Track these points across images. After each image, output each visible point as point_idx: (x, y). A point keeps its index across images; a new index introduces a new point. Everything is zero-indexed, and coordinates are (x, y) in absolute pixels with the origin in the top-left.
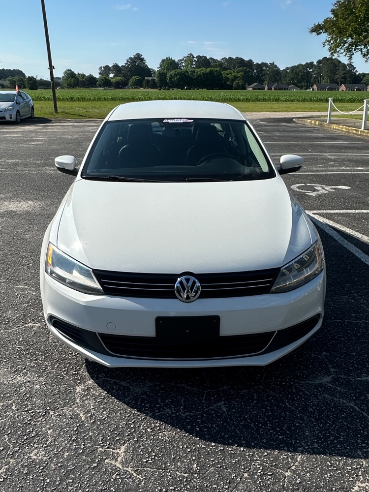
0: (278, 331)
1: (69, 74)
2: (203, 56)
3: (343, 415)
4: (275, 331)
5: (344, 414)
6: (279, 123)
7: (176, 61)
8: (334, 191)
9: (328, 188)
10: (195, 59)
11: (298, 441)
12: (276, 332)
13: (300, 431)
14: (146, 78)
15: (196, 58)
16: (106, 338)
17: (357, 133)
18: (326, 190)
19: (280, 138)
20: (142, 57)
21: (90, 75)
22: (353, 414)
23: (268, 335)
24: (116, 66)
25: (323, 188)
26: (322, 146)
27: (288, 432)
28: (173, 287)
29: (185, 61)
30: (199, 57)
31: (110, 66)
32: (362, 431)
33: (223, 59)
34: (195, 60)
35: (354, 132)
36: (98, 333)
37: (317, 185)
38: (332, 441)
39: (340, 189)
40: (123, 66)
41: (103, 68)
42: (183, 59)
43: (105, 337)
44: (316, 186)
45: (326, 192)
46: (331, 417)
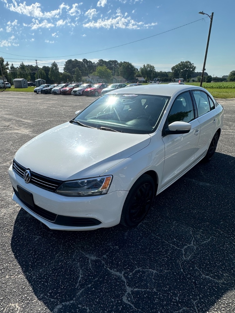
1: (233, 73)
4: (57, 214)
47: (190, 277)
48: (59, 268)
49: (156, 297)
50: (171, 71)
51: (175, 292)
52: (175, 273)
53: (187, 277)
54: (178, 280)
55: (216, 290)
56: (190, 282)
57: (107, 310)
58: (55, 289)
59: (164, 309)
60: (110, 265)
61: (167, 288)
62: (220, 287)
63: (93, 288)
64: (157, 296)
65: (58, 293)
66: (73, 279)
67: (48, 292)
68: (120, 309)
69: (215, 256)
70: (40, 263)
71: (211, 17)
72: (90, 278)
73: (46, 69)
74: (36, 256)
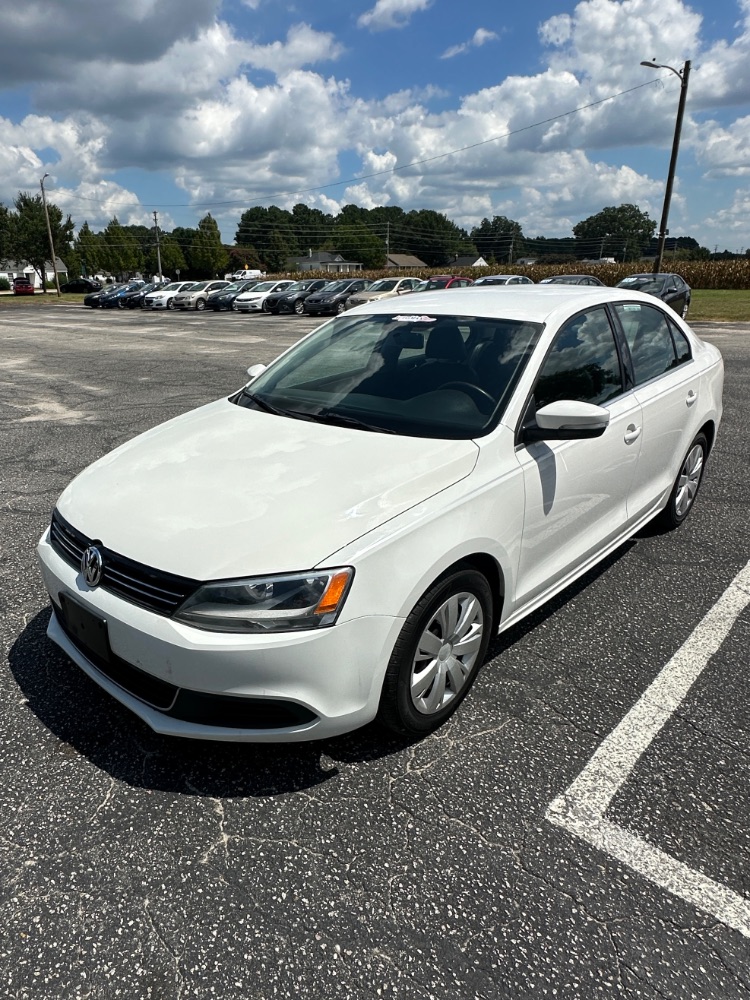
4: (176, 687)
47: (406, 818)
48: (58, 774)
49: (290, 858)
50: (574, 237)
51: (349, 850)
52: (366, 805)
53: (396, 817)
54: (368, 823)
55: (465, 852)
56: (398, 829)
57: (150, 880)
58: (32, 823)
59: (302, 887)
60: (194, 774)
61: (329, 839)
62: (480, 846)
63: (132, 825)
64: (294, 857)
65: (38, 831)
66: (88, 801)
67: (11, 828)
68: (184, 880)
69: (499, 769)
70: (13, 758)
71: (682, 75)
72: (132, 801)
73: (182, 236)
74: (8, 742)
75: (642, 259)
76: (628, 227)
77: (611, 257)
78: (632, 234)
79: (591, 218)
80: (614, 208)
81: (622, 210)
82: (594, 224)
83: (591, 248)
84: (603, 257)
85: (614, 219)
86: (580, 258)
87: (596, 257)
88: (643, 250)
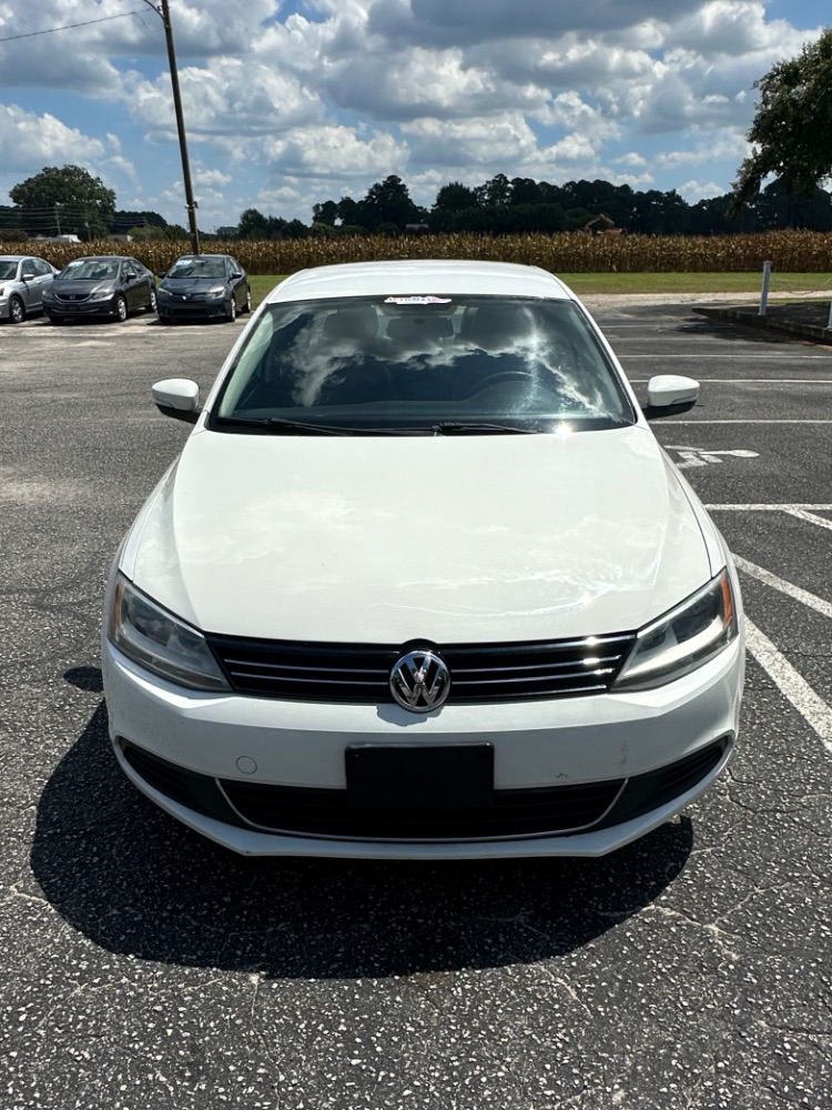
0: (630, 779)
1: (252, 220)
2: (527, 180)
3: (529, 1009)
4: (624, 780)
5: (532, 1006)
6: (658, 315)
7: (472, 189)
8: (719, 461)
9: (706, 455)
10: (510, 185)
11: (392, 1075)
12: (626, 782)
13: (410, 1046)
14: (408, 226)
15: (512, 183)
16: (238, 789)
17: (818, 336)
18: (703, 459)
19: (647, 348)
20: (401, 183)
21: (295, 220)
22: (557, 1006)
23: (609, 787)
24: (347, 202)
25: (698, 456)
26: (731, 364)
27: (379, 1049)
28: (386, 677)
29: (489, 190)
30: (517, 181)
31: (337, 202)
32: (559, 1055)
33: (567, 185)
34: (509, 189)
35: (812, 333)
36: (220, 780)
37: (686, 448)
38: (476, 1079)
39: (735, 457)
40: (361, 202)
41: (321, 208)
42: (486, 186)
43: (233, 787)
44: (682, 451)
45: (702, 463)
46: (500, 1011)
50: (15, 206)
71: (162, 12)
75: (110, 237)
76: (80, 196)
77: (73, 234)
78: (90, 205)
79: (30, 180)
80: (55, 169)
81: (66, 172)
82: (37, 189)
83: (43, 221)
84: (63, 234)
85: (60, 184)
86: (33, 234)
87: (55, 234)
88: (108, 226)
